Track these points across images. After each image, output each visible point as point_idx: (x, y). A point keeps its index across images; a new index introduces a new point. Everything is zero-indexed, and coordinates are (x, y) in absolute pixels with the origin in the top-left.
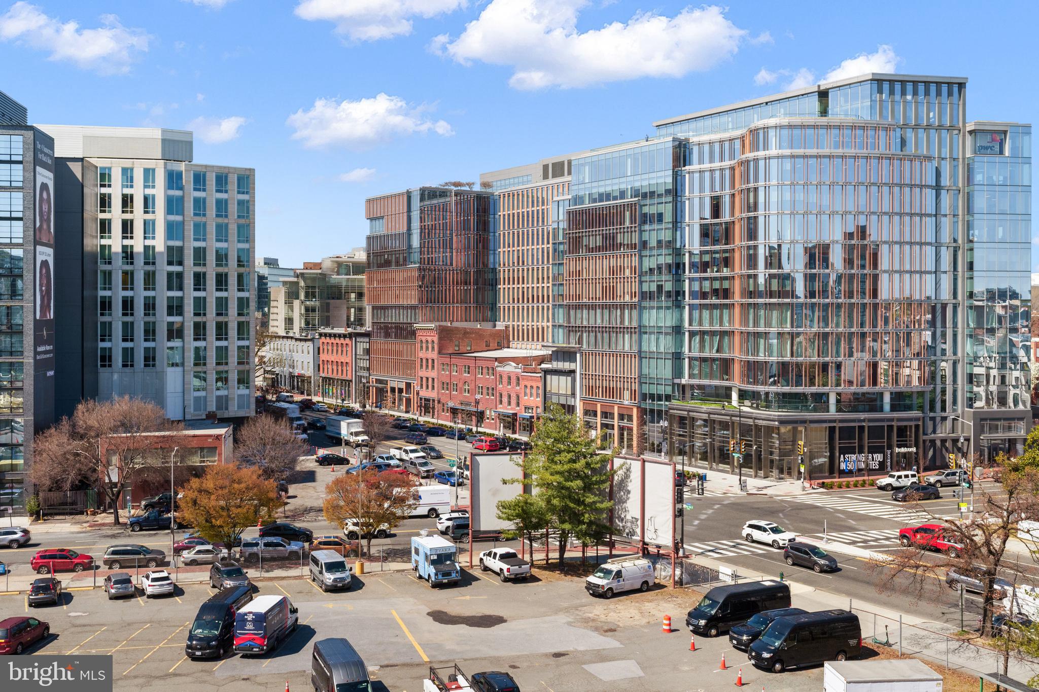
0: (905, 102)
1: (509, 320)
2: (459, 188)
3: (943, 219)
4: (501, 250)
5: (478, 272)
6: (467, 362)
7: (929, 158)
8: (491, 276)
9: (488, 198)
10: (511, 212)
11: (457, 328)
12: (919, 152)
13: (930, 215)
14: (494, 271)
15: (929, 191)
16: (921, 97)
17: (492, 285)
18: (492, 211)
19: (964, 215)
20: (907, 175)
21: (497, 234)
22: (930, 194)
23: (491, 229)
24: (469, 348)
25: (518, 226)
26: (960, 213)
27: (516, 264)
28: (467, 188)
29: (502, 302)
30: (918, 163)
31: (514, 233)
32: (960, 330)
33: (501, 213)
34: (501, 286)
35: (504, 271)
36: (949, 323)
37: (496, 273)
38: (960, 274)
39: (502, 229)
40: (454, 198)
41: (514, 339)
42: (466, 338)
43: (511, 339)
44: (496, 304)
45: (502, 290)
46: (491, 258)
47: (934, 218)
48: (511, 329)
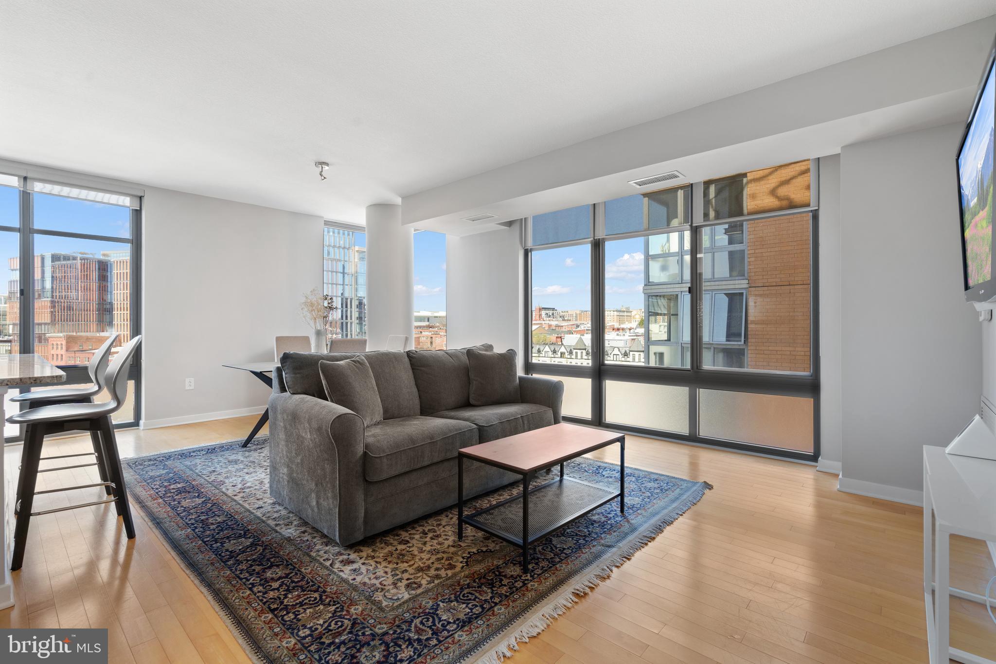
0: (329, 236)
1: (121, 331)
2: (84, 256)
3: (346, 286)
4: (115, 292)
5: (99, 304)
6: (87, 355)
7: (339, 260)
8: (108, 306)
9: (107, 262)
10: (122, 271)
11: (81, 336)
12: (335, 258)
13: (341, 285)
14: (111, 304)
15: (339, 274)
16: (336, 235)
17: (110, 312)
18: (109, 270)
19: (354, 286)
20: (330, 267)
21: (113, 283)
22: (340, 276)
23: (109, 280)
24: (91, 347)
25: (124, 279)
26: (353, 284)
27: (125, 300)
28: (91, 256)
29: (116, 321)
30: (334, 262)
31: (124, 283)
32: (353, 333)
33: (115, 272)
34: (115, 312)
35: (117, 304)
36: (349, 330)
37: (112, 305)
38: (353, 310)
39: (116, 280)
40: (79, 261)
41: (124, 341)
42: (88, 341)
43: (122, 341)
44: (112, 322)
45: (116, 314)
46: (109, 296)
47: (342, 286)
48: (122, 336)
